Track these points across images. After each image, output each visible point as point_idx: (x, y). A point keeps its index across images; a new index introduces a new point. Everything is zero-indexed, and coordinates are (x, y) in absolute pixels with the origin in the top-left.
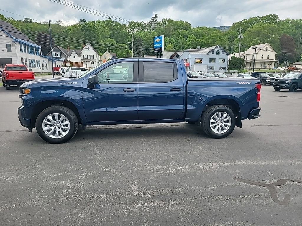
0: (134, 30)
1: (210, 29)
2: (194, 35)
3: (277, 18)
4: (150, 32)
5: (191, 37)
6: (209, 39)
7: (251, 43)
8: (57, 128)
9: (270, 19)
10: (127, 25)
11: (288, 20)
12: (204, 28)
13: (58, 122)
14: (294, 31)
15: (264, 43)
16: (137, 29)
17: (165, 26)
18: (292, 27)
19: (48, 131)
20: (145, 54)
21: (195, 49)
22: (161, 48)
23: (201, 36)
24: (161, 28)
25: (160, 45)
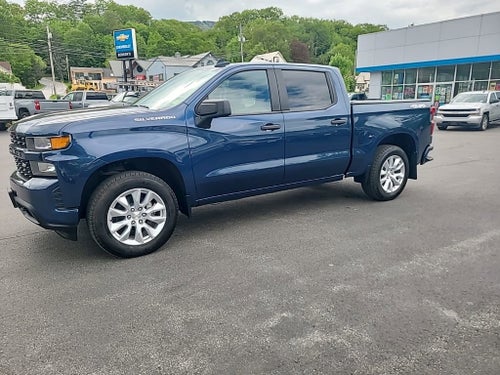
0: (40, 16)
1: (184, 25)
2: (159, 32)
3: (281, 14)
4: (74, 23)
5: (155, 37)
6: (187, 41)
7: (252, 51)
8: (137, 222)
9: (270, 13)
10: (23, 5)
11: (295, 17)
12: (173, 22)
13: (140, 209)
14: (305, 35)
15: (270, 51)
16: (45, 15)
17: (102, 13)
18: (301, 28)
19: (120, 231)
20: (71, 65)
21: (172, 58)
22: (132, 53)
23: (172, 36)
24: (95, 16)
25: (129, 46)
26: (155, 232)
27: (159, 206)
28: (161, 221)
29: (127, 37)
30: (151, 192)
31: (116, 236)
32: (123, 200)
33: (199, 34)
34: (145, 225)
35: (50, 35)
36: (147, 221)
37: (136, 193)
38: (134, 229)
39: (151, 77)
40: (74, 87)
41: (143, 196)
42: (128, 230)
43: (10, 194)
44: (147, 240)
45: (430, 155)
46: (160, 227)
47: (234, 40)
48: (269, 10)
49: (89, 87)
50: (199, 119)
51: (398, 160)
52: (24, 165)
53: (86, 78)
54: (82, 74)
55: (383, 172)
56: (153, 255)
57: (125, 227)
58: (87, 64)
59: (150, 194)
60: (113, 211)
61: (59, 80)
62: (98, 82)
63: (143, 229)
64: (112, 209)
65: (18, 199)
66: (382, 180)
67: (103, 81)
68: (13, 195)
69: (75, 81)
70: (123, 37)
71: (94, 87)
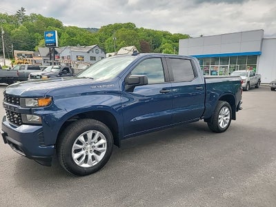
1: (81, 30)
2: (67, 33)
3: (135, 26)
4: (17, 26)
5: (65, 35)
6: (83, 38)
7: (119, 45)
8: (89, 152)
9: (129, 26)
12: (75, 28)
13: (91, 143)
14: (148, 38)
17: (34, 21)
18: (145, 34)
19: (79, 159)
20: (15, 49)
21: (75, 47)
22: (55, 43)
23: (75, 35)
24: (30, 23)
25: (53, 40)
26: (100, 158)
27: (103, 141)
28: (103, 151)
29: (52, 35)
30: (98, 132)
31: (77, 162)
32: (81, 138)
33: (90, 35)
34: (94, 154)
35: (3, 32)
36: (95, 151)
37: (90, 134)
38: (87, 156)
39: (63, 57)
40: (17, 61)
41: (94, 135)
42: (84, 158)
43: (3, 134)
44: (95, 163)
45: (241, 106)
46: (103, 154)
47: (110, 39)
48: (128, 24)
49: (25, 62)
50: (127, 87)
51: (227, 110)
52: (16, 116)
53: (24, 57)
54: (21, 55)
55: (220, 116)
56: (98, 173)
57: (82, 156)
58: (24, 49)
59: (98, 134)
60: (76, 146)
61: (7, 57)
62: (30, 59)
63: (93, 156)
64: (75, 145)
65: (9, 138)
66: (219, 121)
67: (34, 59)
68: (5, 135)
69: (16, 58)
70: (50, 35)
71: (28, 62)
